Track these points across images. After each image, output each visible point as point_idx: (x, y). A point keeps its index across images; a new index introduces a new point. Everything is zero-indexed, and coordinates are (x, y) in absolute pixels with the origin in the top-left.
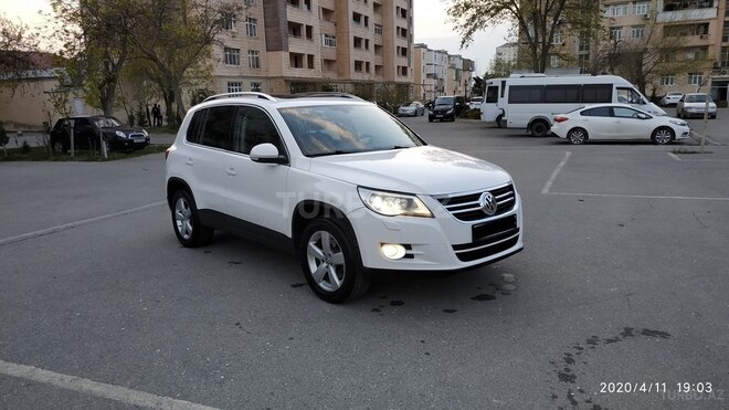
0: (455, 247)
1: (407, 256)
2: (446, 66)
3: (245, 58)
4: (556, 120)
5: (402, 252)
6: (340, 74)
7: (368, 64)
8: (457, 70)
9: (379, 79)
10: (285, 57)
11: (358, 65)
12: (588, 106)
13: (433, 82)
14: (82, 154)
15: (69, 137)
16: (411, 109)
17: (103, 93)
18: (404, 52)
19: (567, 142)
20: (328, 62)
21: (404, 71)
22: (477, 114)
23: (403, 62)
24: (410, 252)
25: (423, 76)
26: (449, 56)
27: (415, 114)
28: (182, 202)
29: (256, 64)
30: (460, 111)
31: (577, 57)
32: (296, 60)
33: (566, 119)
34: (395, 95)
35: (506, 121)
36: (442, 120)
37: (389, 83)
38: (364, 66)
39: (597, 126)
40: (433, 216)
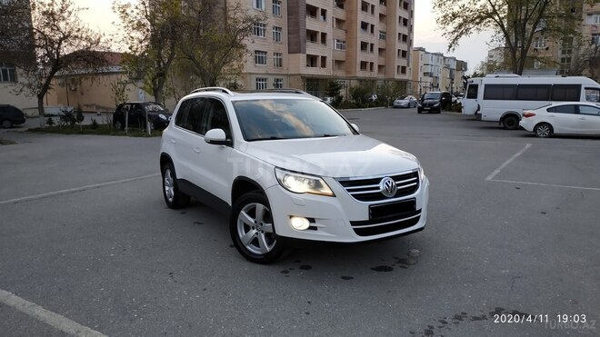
0: (353, 223)
1: (310, 228)
2: (441, 67)
3: (271, 58)
4: (524, 115)
5: (306, 224)
6: (348, 72)
7: (372, 64)
8: (451, 70)
9: (382, 76)
10: (302, 58)
11: (363, 65)
12: (555, 104)
13: (429, 79)
14: (134, 131)
15: (125, 118)
16: (404, 102)
17: (155, 84)
18: (404, 54)
19: (534, 134)
20: (338, 63)
21: (403, 70)
22: (459, 108)
23: (403, 62)
24: (313, 225)
25: (421, 75)
26: (445, 58)
27: (408, 106)
28: (169, 172)
29: (280, 64)
30: (447, 104)
31: (559, 61)
32: (312, 60)
33: (534, 115)
34: (392, 90)
35: (481, 115)
36: (430, 112)
37: (388, 80)
38: (368, 66)
39: (562, 121)
40: (334, 196)
